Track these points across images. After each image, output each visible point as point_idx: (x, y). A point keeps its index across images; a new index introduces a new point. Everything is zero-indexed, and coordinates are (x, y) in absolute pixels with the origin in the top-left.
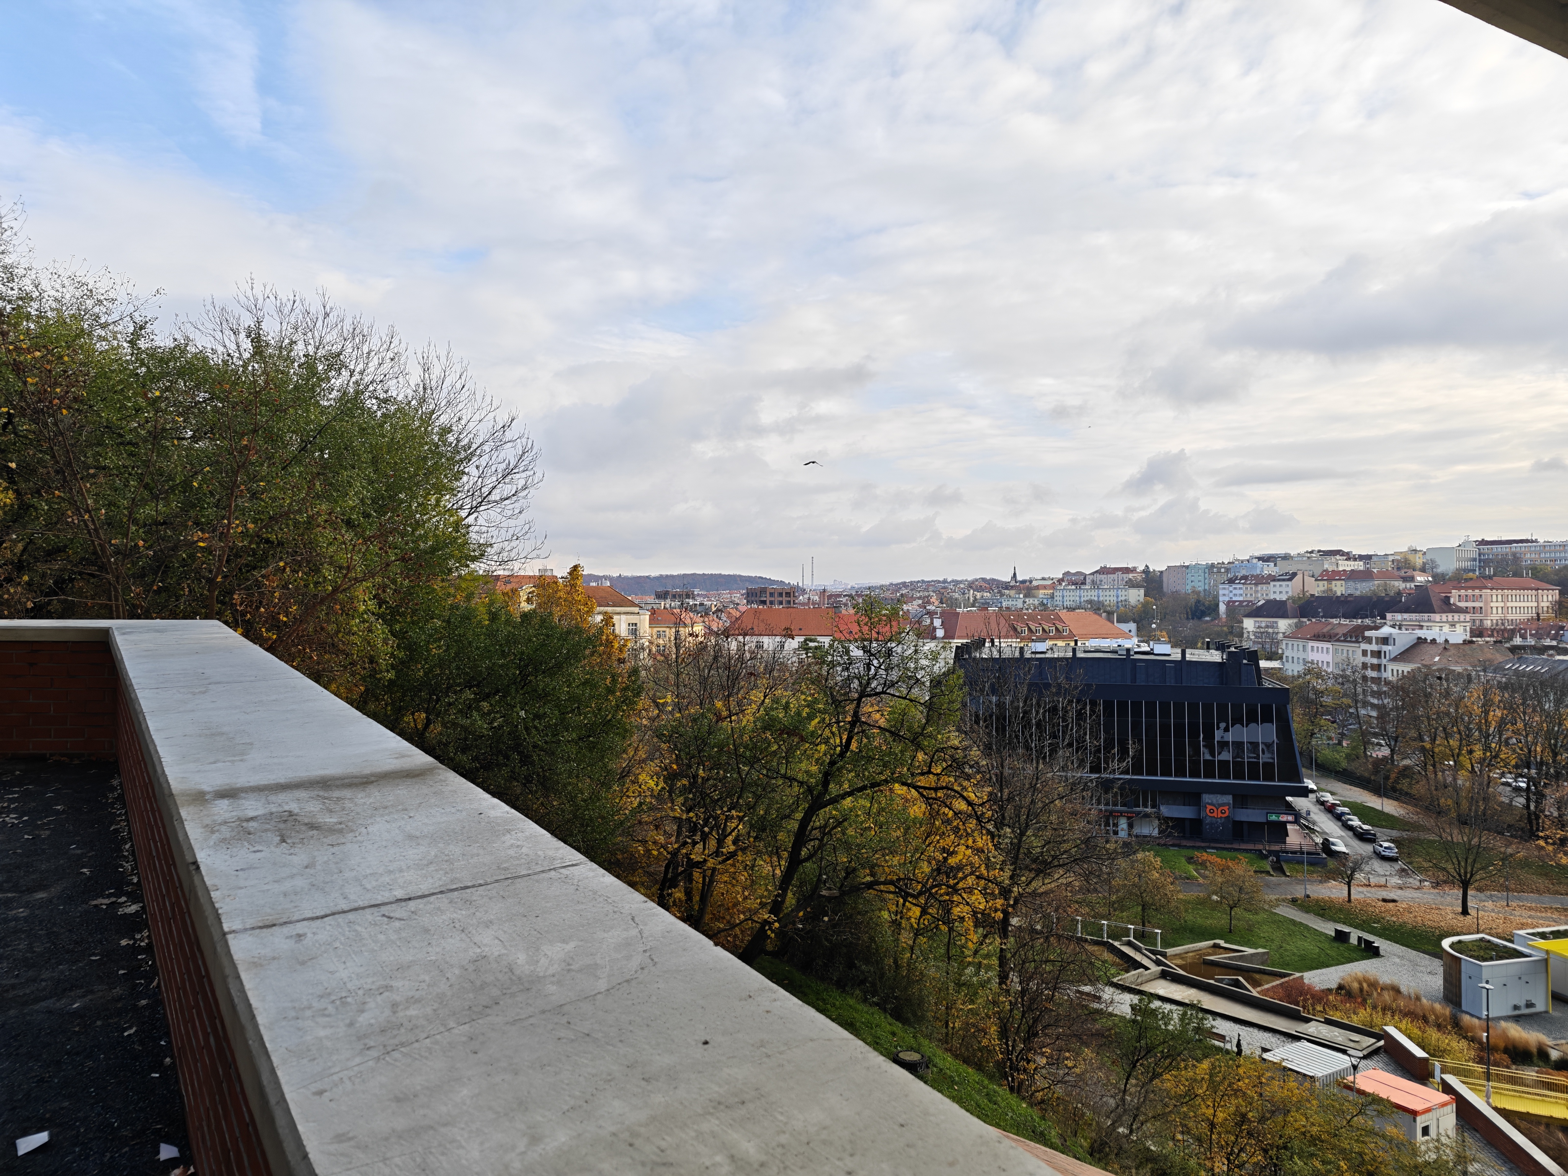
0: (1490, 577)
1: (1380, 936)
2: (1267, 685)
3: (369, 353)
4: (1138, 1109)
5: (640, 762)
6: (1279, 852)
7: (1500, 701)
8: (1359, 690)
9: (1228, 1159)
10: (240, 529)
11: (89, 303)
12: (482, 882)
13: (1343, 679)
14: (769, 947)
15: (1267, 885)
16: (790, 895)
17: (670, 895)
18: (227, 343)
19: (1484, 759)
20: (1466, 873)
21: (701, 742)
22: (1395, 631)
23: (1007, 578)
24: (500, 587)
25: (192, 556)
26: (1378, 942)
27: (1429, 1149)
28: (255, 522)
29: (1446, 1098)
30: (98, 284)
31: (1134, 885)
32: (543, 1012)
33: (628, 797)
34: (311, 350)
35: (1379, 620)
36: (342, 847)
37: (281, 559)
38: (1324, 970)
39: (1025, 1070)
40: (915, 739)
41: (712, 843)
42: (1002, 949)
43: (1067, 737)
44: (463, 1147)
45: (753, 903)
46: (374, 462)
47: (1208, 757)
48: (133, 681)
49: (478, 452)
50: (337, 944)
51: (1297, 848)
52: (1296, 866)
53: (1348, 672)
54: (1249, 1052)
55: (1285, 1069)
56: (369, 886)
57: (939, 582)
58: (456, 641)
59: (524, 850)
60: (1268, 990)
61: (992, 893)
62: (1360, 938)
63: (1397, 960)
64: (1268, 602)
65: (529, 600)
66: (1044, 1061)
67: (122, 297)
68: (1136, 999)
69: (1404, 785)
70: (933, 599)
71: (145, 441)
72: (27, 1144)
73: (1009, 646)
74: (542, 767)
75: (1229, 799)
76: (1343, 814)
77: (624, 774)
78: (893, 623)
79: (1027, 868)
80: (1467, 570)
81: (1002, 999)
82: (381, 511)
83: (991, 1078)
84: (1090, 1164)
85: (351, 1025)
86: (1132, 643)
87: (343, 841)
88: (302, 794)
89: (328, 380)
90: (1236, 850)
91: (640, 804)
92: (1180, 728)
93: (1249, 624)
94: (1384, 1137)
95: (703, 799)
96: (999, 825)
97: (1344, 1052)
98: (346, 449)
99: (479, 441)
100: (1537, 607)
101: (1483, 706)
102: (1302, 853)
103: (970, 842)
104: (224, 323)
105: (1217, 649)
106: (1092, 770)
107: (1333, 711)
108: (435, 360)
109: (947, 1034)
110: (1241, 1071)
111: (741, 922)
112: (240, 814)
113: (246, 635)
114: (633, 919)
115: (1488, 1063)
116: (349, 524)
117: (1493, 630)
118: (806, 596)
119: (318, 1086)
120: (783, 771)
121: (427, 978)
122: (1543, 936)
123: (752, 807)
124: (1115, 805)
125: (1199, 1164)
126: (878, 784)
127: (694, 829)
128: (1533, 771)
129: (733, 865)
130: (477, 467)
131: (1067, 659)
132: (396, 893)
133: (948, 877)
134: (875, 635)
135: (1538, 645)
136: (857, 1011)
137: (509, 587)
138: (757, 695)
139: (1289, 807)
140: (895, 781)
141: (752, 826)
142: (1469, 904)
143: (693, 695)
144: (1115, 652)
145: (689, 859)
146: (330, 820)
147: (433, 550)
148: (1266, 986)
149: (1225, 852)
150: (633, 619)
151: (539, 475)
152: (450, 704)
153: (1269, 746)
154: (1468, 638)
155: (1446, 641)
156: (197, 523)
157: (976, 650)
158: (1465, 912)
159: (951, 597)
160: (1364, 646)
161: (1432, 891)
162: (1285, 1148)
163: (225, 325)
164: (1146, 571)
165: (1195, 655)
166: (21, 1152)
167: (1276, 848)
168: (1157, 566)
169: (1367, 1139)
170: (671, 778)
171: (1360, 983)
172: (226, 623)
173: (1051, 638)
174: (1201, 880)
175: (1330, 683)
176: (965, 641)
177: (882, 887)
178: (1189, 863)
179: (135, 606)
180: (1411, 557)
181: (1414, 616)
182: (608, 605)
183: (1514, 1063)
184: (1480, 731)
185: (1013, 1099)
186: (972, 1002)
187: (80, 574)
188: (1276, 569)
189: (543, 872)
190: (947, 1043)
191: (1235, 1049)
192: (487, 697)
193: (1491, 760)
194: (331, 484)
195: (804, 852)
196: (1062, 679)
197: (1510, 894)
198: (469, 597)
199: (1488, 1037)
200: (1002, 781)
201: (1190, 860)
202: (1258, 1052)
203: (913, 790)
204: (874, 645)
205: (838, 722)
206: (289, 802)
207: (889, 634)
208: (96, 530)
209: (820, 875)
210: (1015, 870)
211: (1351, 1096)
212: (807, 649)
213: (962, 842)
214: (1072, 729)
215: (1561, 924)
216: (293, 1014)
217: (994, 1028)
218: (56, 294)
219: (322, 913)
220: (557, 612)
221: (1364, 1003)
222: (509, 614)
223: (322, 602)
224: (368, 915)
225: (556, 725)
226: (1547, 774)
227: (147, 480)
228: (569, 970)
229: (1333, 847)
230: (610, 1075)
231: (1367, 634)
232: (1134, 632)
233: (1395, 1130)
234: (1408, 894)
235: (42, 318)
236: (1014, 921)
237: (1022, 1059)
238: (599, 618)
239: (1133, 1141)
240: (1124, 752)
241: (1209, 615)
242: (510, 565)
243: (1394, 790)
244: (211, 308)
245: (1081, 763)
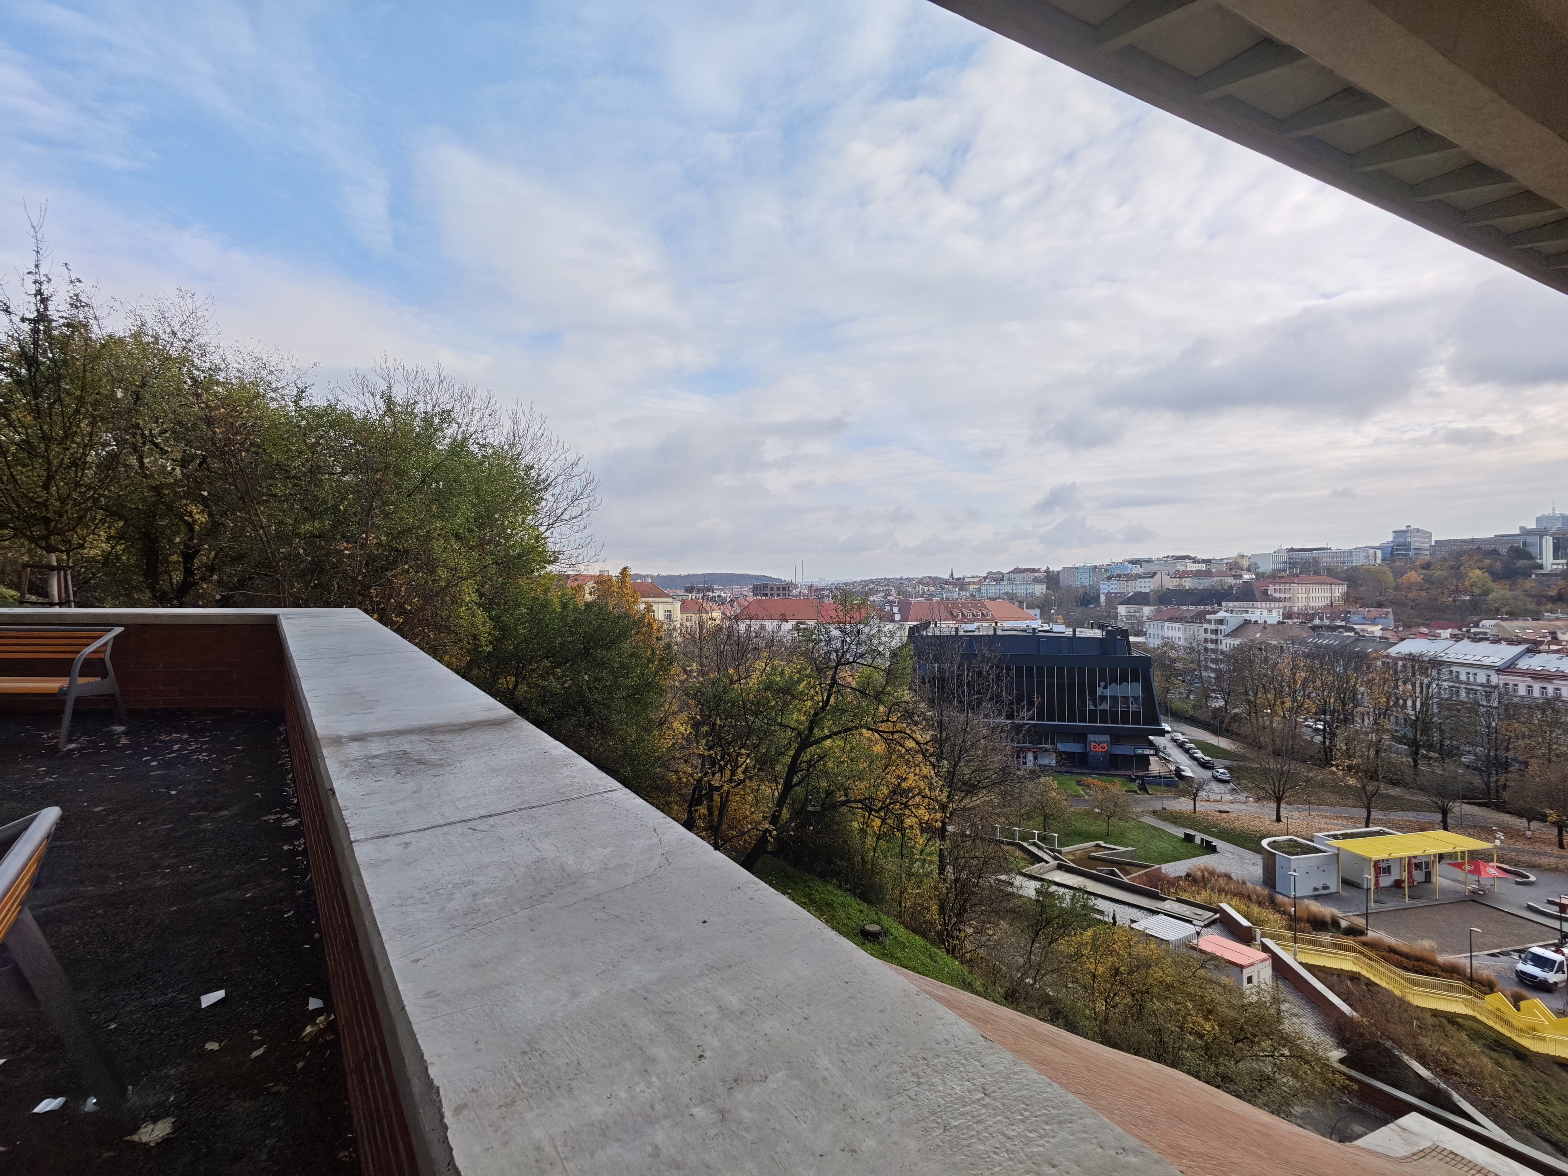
0: (1297, 576)
1: (1217, 838)
2: (1135, 655)
3: (472, 411)
4: (1040, 965)
5: (673, 713)
6: (1143, 776)
7: (1304, 666)
8: (1202, 658)
9: (1106, 1001)
10: (375, 541)
11: (264, 373)
12: (544, 803)
13: (1190, 650)
14: (770, 848)
15: (1135, 801)
16: (784, 810)
17: (696, 811)
18: (367, 402)
19: (1293, 708)
20: (1279, 791)
21: (718, 699)
22: (1228, 615)
23: (947, 576)
24: (570, 583)
25: (340, 561)
26: (1215, 842)
27: (1252, 993)
28: (387, 535)
29: (1265, 955)
30: (271, 359)
31: (1038, 801)
32: (585, 900)
33: (665, 739)
34: (429, 408)
35: (1216, 607)
36: (441, 777)
37: (406, 563)
38: (1176, 863)
39: (957, 937)
40: (877, 696)
41: (727, 774)
42: (941, 849)
43: (989, 693)
44: (520, 1001)
45: (759, 816)
46: (477, 490)
47: (1092, 707)
48: (293, 654)
49: (554, 483)
50: (434, 850)
51: (1156, 774)
52: (1157, 787)
53: (1194, 645)
54: (1121, 923)
55: (1148, 935)
56: (460, 807)
57: (897, 579)
58: (536, 624)
59: (577, 779)
60: (1136, 877)
61: (934, 809)
62: (1202, 840)
63: (1229, 855)
64: (1136, 594)
65: (591, 593)
66: (972, 930)
67: (288, 368)
68: (1038, 884)
69: (1234, 727)
70: (893, 592)
71: (305, 475)
72: (208, 1000)
73: (946, 627)
74: (600, 717)
75: (1107, 738)
76: (1190, 749)
77: (662, 723)
78: (863, 611)
79: (960, 789)
80: (1280, 570)
81: (941, 885)
82: (481, 527)
83: (933, 943)
84: (1005, 1006)
85: (442, 910)
86: (1037, 624)
87: (442, 772)
88: (415, 738)
89: (442, 430)
90: (1112, 775)
91: (674, 744)
92: (1071, 686)
93: (1122, 610)
94: (1219, 984)
95: (720, 741)
96: (940, 758)
97: (1190, 922)
98: (454, 481)
99: (553, 476)
100: (1331, 597)
101: (1292, 669)
102: (1161, 777)
103: (917, 771)
104: (365, 388)
105: (1099, 628)
106: (1007, 718)
107: (1183, 673)
108: (522, 416)
109: (900, 911)
110: (1115, 937)
111: (749, 830)
112: (368, 753)
113: (381, 620)
114: (655, 830)
115: (1295, 930)
116: (458, 537)
117: (1299, 614)
118: (798, 590)
119: (415, 956)
120: (779, 721)
121: (500, 875)
122: (1335, 837)
123: (756, 747)
124: (1024, 742)
125: (1085, 1005)
126: (850, 729)
127: (713, 762)
128: (1328, 717)
129: (743, 789)
130: (553, 495)
131: (989, 636)
132: (480, 811)
133: (901, 796)
134: (848, 619)
135: (1332, 625)
136: (835, 895)
137: (576, 583)
138: (760, 664)
139: (1151, 744)
140: (862, 727)
141: (757, 761)
142: (1282, 814)
143: (712, 664)
144: (1024, 631)
145: (710, 785)
146: (434, 757)
147: (520, 556)
148: (1134, 875)
149: (1105, 777)
150: (668, 607)
151: (598, 500)
152: (533, 670)
153: (1136, 699)
154: (1281, 620)
155: (1265, 622)
156: (343, 537)
157: (924, 629)
158: (1278, 820)
159: (906, 591)
160: (1206, 626)
161: (1255, 804)
162: (1147, 993)
163: (365, 390)
164: (1047, 571)
165: (1082, 633)
166: (204, 1005)
167: (1141, 773)
168: (1055, 568)
169: (1207, 986)
170: (696, 725)
171: (1202, 872)
172: (366, 611)
173: (979, 621)
174: (1087, 797)
175: (1181, 653)
176: (915, 623)
177: (853, 805)
178: (1078, 785)
179: (298, 598)
180: (1239, 561)
181: (1242, 604)
182: (650, 597)
183: (1314, 930)
184: (1290, 687)
185: (948, 959)
186: (919, 888)
187: (258, 574)
188: (1142, 570)
189: (590, 795)
190: (900, 917)
191: (1111, 921)
192: (559, 665)
193: (1297, 710)
194: (444, 507)
195: (795, 780)
196: (985, 651)
197: (1311, 806)
198: (547, 590)
199: (1295, 911)
200: (941, 726)
201: (1079, 783)
202: (1128, 923)
203: (876, 734)
204: (848, 626)
205: (820, 684)
206: (404, 744)
207: (859, 618)
208: (268, 541)
209: (807, 796)
210: (950, 792)
211: (1196, 955)
212: (798, 630)
213: (912, 770)
214: (993, 687)
215: (1348, 829)
216: (399, 902)
217: (935, 907)
218: (239, 366)
219: (425, 827)
220: (611, 602)
221: (1205, 887)
222: (575, 604)
223: (437, 595)
224: (459, 828)
225: (610, 685)
226: (1338, 719)
227: (306, 504)
228: (606, 868)
229: (1183, 773)
230: (632, 946)
231: (1208, 617)
232: (1038, 616)
233: (1227, 979)
234: (1236, 806)
235: (228, 383)
236: (950, 828)
237: (955, 929)
238: (643, 606)
239: (1036, 989)
240: (1031, 704)
241: (1092, 603)
242: (577, 567)
243: (1227, 731)
244: (354, 376)
245: (1000, 712)
